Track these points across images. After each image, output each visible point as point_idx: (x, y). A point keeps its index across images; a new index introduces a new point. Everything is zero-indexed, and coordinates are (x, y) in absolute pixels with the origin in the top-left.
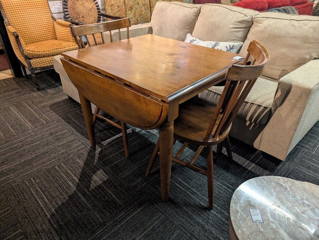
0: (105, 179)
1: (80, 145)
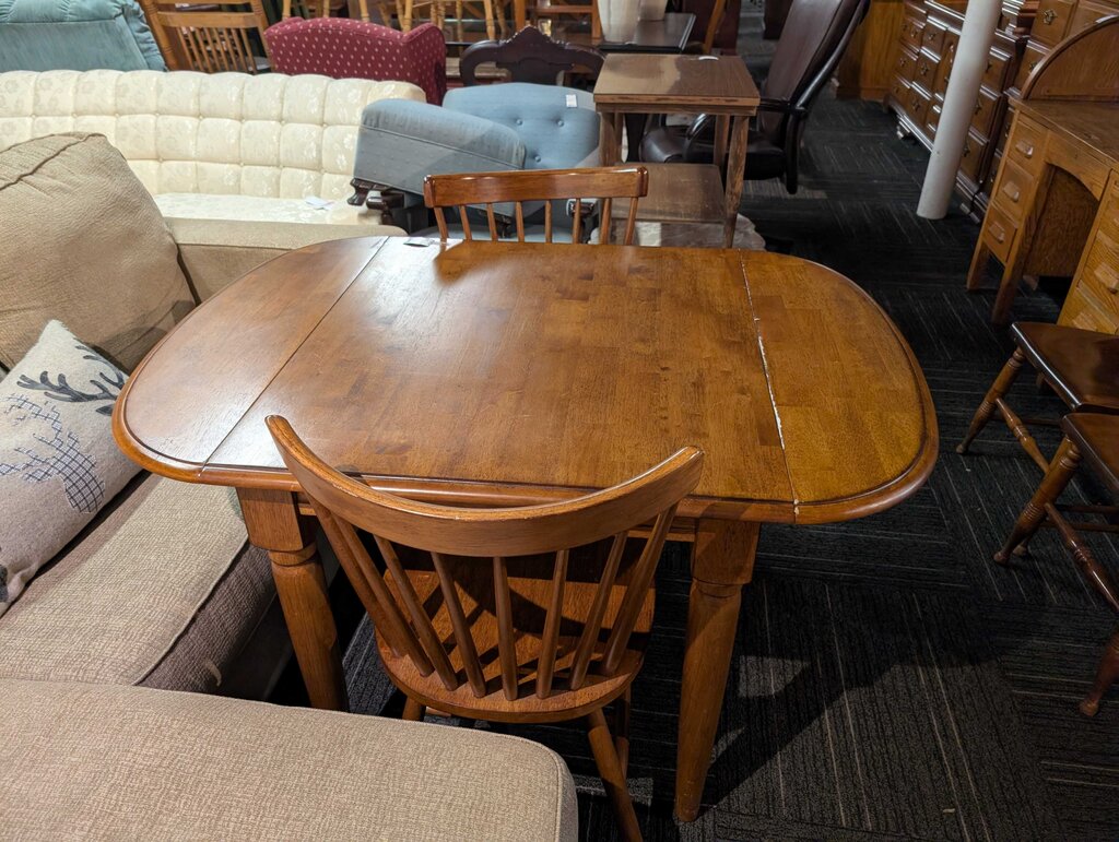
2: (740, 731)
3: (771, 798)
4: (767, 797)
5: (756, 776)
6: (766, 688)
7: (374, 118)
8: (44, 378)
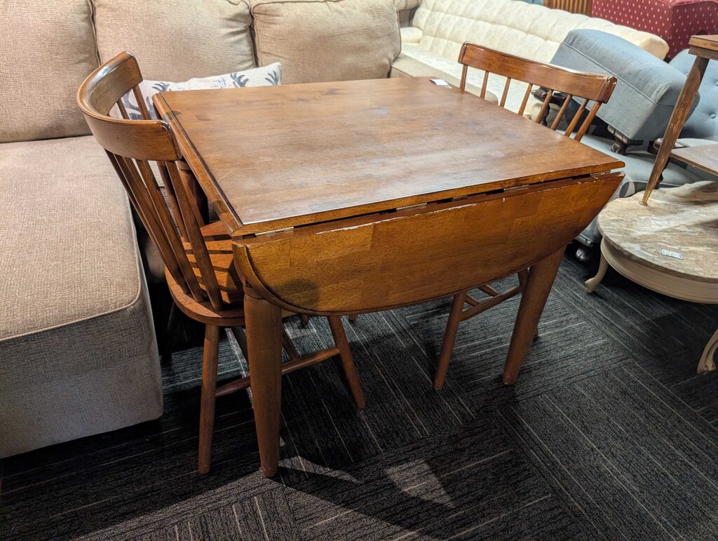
0: (426, 467)
1: (248, 509)
2: (354, 480)
3: (310, 518)
4: (310, 515)
5: (323, 502)
6: (405, 484)
7: (572, 38)
8: (240, 77)
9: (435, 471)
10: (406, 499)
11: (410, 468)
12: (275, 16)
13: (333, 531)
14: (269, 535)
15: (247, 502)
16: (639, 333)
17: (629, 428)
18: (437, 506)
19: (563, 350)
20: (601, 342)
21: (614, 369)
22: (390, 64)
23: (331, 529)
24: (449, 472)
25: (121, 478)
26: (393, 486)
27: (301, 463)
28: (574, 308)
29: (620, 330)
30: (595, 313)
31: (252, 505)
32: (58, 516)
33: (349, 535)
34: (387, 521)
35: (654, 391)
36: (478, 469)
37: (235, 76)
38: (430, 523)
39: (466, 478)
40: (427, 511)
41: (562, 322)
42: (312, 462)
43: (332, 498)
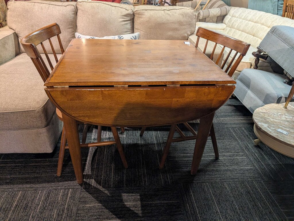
0: (139, 197)
1: (66, 193)
2: (108, 194)
4: (86, 201)
5: (93, 198)
6: (127, 201)
7: (274, 29)
8: (121, 37)
9: (141, 200)
10: (124, 206)
11: (132, 196)
12: (142, 15)
13: (90, 209)
14: (68, 203)
15: (67, 190)
16: (272, 168)
17: (241, 208)
18: (135, 213)
19: (227, 167)
20: (249, 168)
21: (249, 181)
22: (188, 36)
23: (91, 208)
24: (147, 202)
25: (32, 170)
26: (122, 201)
27: (93, 182)
28: (243, 150)
29: (262, 165)
30: (253, 155)
31: (68, 192)
32: (9, 177)
33: (95, 213)
34: (112, 213)
35: (264, 196)
36: (160, 204)
37: (119, 36)
38: (128, 219)
39: (152, 207)
40: (129, 214)
41: (234, 155)
42: (97, 183)
43: (97, 198)
